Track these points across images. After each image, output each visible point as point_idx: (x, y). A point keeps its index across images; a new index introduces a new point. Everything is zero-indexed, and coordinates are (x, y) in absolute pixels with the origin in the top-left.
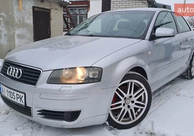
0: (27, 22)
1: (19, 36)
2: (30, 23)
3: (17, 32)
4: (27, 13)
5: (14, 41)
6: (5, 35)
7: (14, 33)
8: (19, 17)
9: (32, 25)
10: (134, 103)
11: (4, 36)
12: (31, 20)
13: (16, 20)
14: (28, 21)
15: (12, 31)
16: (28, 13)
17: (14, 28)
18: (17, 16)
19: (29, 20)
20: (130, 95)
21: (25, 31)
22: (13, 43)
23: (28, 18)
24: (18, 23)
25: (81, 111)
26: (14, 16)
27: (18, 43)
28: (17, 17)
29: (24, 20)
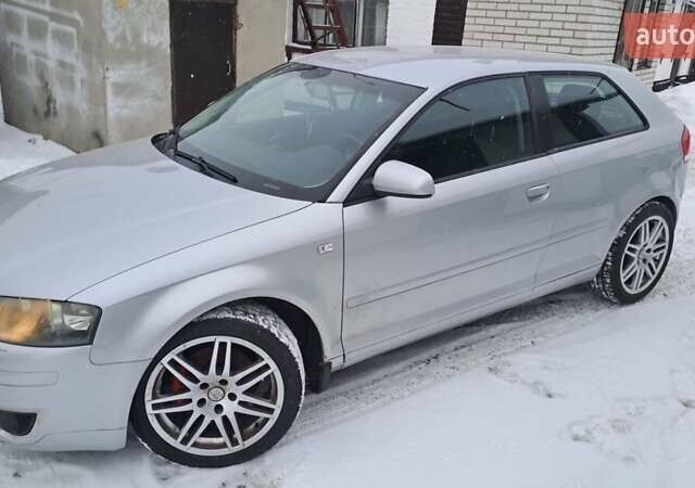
0: (149, 41)
1: (120, 88)
2: (161, 43)
3: (114, 76)
4: (149, 12)
5: (105, 105)
6: (82, 81)
7: (104, 78)
8: (121, 27)
9: (169, 50)
10: (236, 401)
11: (79, 84)
12: (162, 33)
13: (111, 37)
14: (153, 37)
15: (98, 72)
16: (153, 11)
17: (103, 64)
18: (113, 26)
19: (156, 33)
20: (220, 378)
21: (143, 72)
22: (102, 110)
23: (153, 29)
24: (118, 45)
25: (35, 415)
26: (104, 25)
27: (117, 110)
28: (114, 29)
29: (137, 36)
